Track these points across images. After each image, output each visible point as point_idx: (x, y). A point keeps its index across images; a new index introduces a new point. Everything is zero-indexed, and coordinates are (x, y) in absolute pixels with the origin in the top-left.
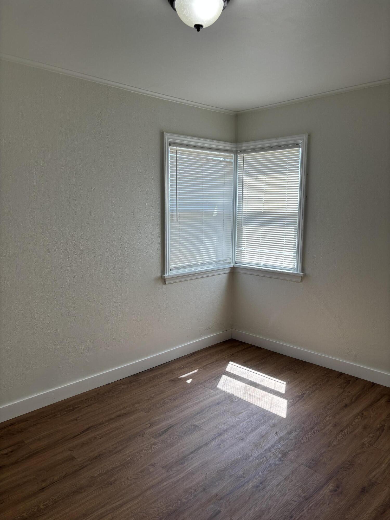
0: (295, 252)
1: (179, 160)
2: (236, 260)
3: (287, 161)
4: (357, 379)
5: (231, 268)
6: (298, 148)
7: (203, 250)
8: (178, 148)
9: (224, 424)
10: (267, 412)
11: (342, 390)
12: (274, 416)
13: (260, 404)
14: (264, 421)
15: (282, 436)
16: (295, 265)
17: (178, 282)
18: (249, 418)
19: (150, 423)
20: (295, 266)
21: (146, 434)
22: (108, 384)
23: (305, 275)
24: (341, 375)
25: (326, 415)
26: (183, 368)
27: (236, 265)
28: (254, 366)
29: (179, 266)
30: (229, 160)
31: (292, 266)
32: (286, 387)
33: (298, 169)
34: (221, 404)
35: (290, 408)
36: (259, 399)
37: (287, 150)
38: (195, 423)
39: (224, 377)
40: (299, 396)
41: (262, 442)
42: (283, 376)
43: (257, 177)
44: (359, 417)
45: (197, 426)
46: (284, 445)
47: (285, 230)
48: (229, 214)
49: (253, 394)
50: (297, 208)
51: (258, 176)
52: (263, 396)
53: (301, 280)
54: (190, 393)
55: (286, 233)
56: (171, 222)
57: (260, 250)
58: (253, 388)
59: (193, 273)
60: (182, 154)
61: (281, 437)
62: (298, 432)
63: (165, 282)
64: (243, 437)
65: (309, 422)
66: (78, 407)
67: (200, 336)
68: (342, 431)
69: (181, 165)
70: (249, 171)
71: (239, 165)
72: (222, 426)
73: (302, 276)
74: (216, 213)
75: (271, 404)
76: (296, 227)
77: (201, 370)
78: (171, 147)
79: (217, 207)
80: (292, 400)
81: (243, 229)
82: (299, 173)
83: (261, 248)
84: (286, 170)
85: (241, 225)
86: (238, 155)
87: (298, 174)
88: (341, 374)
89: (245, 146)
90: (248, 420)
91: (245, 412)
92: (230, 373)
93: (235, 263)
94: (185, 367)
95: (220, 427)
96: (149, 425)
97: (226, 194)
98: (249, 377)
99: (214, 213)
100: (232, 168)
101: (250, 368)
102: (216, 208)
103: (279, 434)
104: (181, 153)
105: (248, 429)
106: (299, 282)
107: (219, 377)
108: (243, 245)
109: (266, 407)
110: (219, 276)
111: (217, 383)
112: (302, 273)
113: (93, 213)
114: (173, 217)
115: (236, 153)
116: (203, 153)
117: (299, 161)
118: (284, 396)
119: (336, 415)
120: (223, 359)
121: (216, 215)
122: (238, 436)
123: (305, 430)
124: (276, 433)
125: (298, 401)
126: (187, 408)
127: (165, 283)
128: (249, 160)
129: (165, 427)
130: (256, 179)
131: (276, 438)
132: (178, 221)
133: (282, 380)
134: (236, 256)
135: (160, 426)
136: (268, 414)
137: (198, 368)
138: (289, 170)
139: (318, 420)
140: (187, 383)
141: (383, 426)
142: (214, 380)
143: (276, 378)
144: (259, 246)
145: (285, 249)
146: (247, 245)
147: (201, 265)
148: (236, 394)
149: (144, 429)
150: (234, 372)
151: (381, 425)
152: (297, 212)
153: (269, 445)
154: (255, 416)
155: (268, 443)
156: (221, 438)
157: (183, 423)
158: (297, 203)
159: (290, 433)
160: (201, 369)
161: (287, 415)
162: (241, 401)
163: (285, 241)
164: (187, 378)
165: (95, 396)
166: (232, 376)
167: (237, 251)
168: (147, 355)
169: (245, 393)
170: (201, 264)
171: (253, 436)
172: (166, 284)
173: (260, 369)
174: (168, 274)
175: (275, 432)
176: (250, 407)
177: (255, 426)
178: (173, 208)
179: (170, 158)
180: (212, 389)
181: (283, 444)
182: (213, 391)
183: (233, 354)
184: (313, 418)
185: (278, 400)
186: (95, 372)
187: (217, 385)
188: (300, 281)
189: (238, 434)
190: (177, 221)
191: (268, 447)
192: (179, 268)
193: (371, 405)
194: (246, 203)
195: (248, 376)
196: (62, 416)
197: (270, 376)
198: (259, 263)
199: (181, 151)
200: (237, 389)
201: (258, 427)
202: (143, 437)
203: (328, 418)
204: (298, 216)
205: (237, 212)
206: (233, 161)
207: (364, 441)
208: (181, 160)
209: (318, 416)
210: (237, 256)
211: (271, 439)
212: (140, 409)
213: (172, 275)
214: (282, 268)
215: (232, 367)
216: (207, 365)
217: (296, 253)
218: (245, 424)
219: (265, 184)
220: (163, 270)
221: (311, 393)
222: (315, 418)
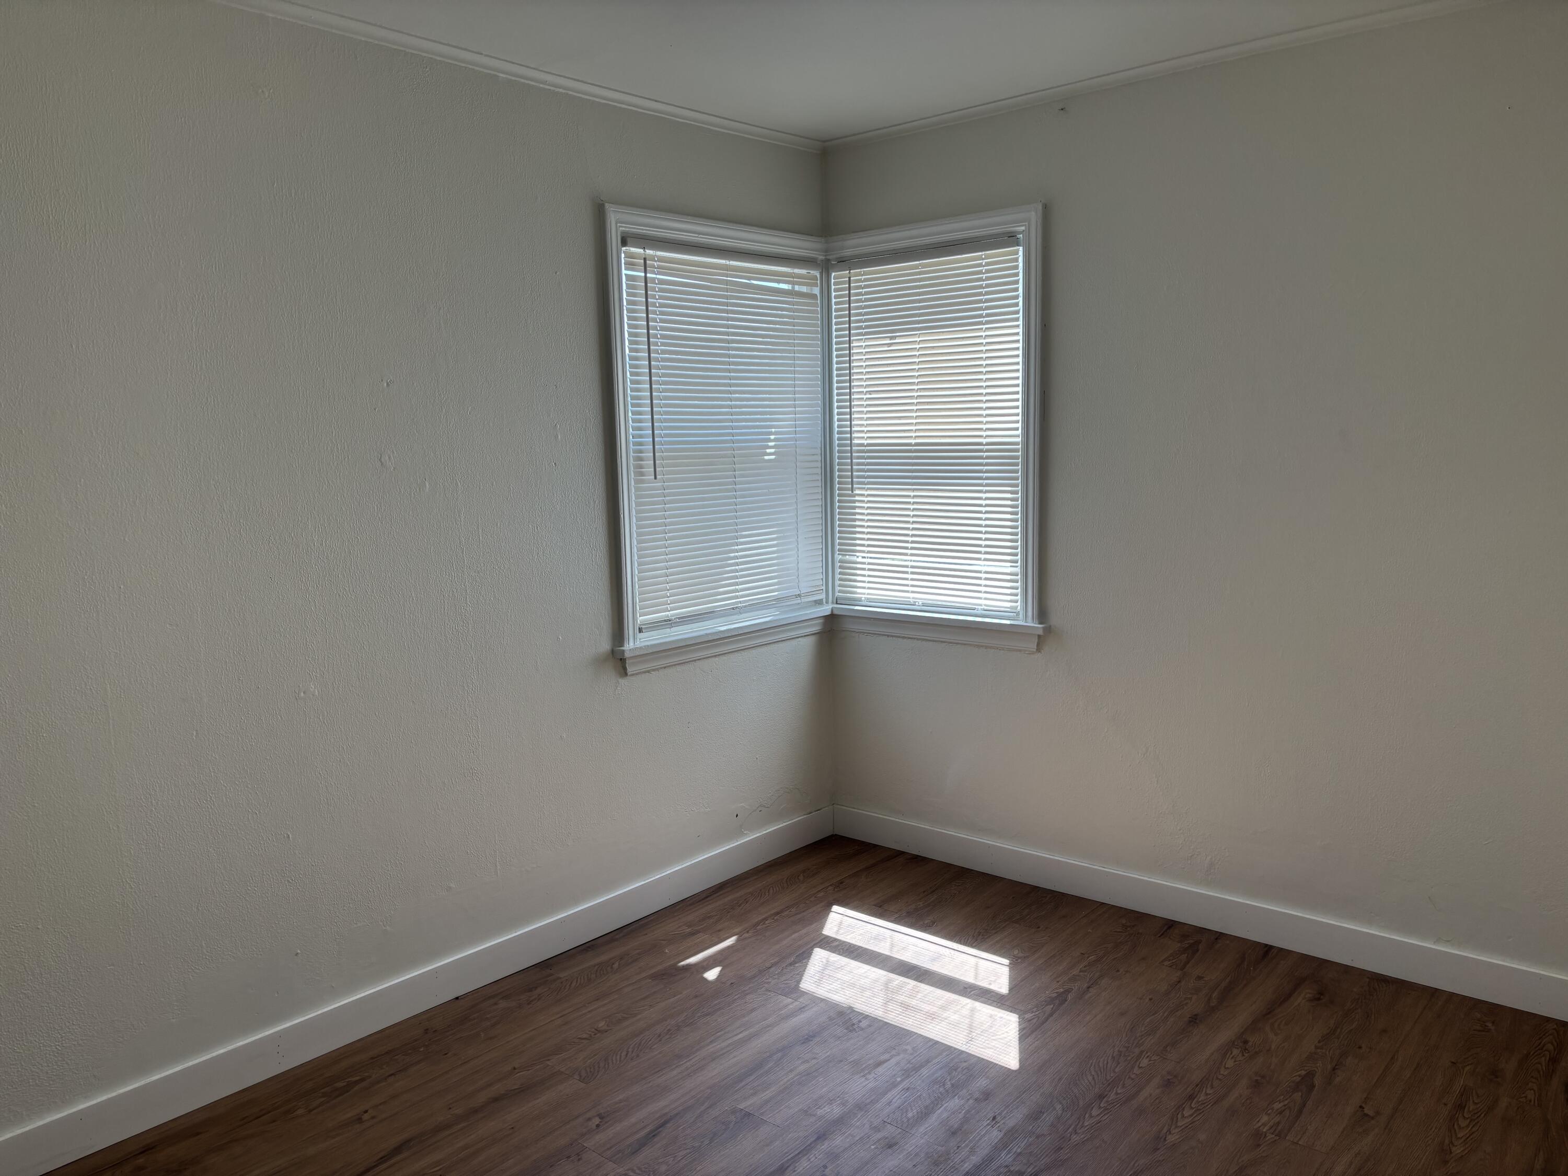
0: (1016, 562)
1: (654, 289)
2: (837, 594)
3: (981, 287)
4: (1219, 936)
5: (826, 617)
6: (1014, 246)
7: (737, 564)
8: (649, 252)
9: (831, 1102)
10: (959, 1055)
11: (1179, 973)
12: (983, 1066)
13: (935, 1031)
14: (953, 1085)
15: (1013, 1128)
16: (1017, 602)
17: (665, 668)
18: (908, 1077)
19: (598, 1115)
20: (1019, 603)
21: (590, 1149)
22: (457, 998)
23: (1048, 630)
24: (1169, 928)
25: (1137, 1051)
26: (693, 934)
27: (841, 608)
28: (909, 914)
29: (668, 616)
30: (804, 289)
31: (1009, 605)
32: (1010, 975)
33: (1017, 312)
34: (817, 1039)
35: (1030, 1039)
36: (932, 1016)
37: (981, 253)
38: (742, 1106)
39: (819, 956)
40: (1051, 1001)
41: (952, 1151)
42: (997, 942)
43: (891, 338)
44: (1236, 1052)
45: (748, 1115)
46: (1020, 1154)
47: (984, 496)
48: (813, 455)
49: (914, 1002)
50: (1017, 429)
51: (895, 337)
52: (944, 1008)
53: (1038, 645)
54: (719, 1009)
55: (987, 505)
56: (637, 482)
57: (911, 561)
58: (912, 983)
59: (710, 638)
60: (661, 270)
61: (1009, 1131)
62: (1060, 1112)
63: (625, 669)
64: (893, 1138)
65: (1090, 1078)
66: (362, 1080)
67: (739, 832)
68: (1191, 1097)
69: (661, 306)
70: (866, 320)
71: (836, 303)
72: (827, 1109)
73: (1041, 632)
74: (772, 450)
75: (971, 1028)
76: (1017, 486)
77: (746, 938)
78: (627, 248)
79: (775, 433)
80: (1032, 1012)
81: (857, 498)
82: (1020, 322)
83: (912, 555)
84: (981, 316)
85: (850, 486)
86: (833, 274)
87: (1018, 326)
88: (1170, 925)
89: (854, 244)
90: (905, 1083)
91: (893, 1061)
92: (836, 940)
93: (837, 603)
94: (698, 932)
95: (819, 1112)
96: (597, 1121)
97: (800, 392)
98: (895, 949)
99: (768, 451)
100: (815, 312)
101: (897, 921)
102: (772, 437)
103: (1003, 1121)
104: (659, 267)
105: (907, 1111)
106: (1033, 653)
107: (805, 956)
108: (858, 548)
109: (956, 1039)
110: (788, 643)
111: (801, 975)
112: (1040, 623)
113: (390, 458)
114: (641, 467)
115: (826, 267)
116: (727, 268)
117: (1018, 286)
118: (1007, 1003)
119: (1168, 1049)
120: (812, 899)
121: (773, 457)
122: (879, 1135)
123: (1081, 1103)
124: (994, 1118)
125: (1052, 1016)
126: (714, 1057)
127: (624, 672)
128: (866, 287)
129: (648, 1125)
130: (890, 345)
131: (995, 1135)
132: (658, 477)
133: (995, 953)
134: (837, 582)
135: (633, 1120)
136: (965, 1062)
137: (736, 930)
138: (988, 315)
139: (1117, 1070)
140: (706, 980)
141: (1311, 1074)
142: (791, 964)
143: (979, 949)
144: (906, 548)
145: (986, 553)
146: (869, 546)
147: (735, 610)
148: (861, 1006)
149: (583, 1135)
150: (848, 937)
151: (1303, 1073)
152: (1019, 440)
153: (975, 1159)
154: (925, 1072)
155: (972, 1151)
156: (825, 1146)
157: (703, 1108)
158: (1017, 415)
159: (1035, 1115)
160: (746, 935)
161: (1020, 1060)
162: (878, 1027)
163: (983, 529)
164: (705, 964)
165: (416, 1040)
166: (843, 949)
167: (840, 567)
168: (576, 901)
169: (887, 1002)
170: (733, 608)
171: (925, 1134)
172: (629, 674)
173: (926, 922)
174: (633, 643)
175: (991, 1115)
176: (908, 1044)
177: (928, 1102)
178: (641, 436)
179: (626, 284)
180: (786, 995)
181: (1019, 1151)
182: (790, 1000)
183: (842, 883)
184: (1101, 1065)
185: (991, 1017)
186: (413, 962)
187: (799, 982)
188: (1035, 650)
189: (879, 1131)
190: (655, 478)
191: (974, 1166)
192: (668, 623)
193: (1269, 1012)
194: (861, 419)
195: (892, 946)
196: (310, 1111)
197: (960, 942)
198: (909, 598)
199: (659, 261)
200: (863, 989)
201: (936, 1102)
202: (579, 1160)
203: (1145, 1062)
204: (1020, 453)
205: (837, 448)
206: (816, 291)
207: (1260, 1124)
208: (661, 290)
209: (1113, 1057)
210: (840, 580)
211: (980, 1139)
212: (563, 1070)
213: (645, 646)
214: (979, 612)
215: (841, 923)
216: (766, 919)
217: (1019, 564)
218: (895, 1096)
219: (917, 360)
220: (618, 634)
221: (1089, 988)
222: (1107, 1063)
